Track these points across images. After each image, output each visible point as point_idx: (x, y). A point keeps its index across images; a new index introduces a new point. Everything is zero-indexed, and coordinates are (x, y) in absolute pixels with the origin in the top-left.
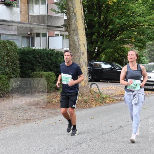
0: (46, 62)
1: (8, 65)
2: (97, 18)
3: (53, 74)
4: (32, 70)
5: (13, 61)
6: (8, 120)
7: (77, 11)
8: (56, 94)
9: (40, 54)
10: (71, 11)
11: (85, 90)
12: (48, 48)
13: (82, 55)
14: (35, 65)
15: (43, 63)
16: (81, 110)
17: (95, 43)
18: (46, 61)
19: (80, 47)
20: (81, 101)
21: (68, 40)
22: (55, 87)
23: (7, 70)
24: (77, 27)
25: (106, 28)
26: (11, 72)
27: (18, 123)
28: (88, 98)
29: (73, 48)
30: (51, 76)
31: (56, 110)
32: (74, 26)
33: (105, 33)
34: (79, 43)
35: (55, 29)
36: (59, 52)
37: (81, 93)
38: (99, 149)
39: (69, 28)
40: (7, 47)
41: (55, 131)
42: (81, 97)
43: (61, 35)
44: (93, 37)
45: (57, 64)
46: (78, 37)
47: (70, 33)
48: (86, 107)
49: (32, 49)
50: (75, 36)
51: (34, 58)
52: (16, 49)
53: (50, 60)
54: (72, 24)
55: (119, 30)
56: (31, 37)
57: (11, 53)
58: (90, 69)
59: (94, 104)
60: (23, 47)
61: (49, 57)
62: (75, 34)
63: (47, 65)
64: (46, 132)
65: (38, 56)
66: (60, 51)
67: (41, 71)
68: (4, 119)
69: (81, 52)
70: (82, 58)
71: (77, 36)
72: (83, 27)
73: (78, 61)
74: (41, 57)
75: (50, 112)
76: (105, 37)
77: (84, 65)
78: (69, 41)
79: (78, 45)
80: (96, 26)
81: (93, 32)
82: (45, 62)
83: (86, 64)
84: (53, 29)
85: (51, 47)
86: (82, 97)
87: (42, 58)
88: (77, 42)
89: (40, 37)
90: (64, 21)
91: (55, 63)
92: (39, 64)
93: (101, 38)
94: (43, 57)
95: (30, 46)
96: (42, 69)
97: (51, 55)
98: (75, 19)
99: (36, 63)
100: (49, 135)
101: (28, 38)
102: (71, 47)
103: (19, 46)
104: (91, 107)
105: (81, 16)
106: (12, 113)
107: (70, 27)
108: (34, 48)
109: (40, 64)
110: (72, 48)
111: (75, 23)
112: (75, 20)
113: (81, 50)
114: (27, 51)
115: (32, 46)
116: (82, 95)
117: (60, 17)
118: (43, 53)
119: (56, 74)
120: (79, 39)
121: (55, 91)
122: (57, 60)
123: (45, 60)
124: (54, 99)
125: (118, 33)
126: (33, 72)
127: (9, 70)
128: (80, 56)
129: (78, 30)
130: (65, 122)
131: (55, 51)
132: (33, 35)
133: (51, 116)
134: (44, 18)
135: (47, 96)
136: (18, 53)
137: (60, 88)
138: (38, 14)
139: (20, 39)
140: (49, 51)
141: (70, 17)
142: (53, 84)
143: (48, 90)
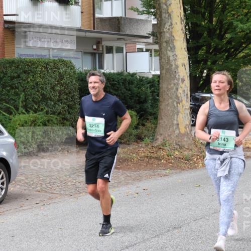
0: (123, 94)
1: (61, 100)
2: (206, 21)
3: (134, 113)
5: (70, 93)
6: (60, 187)
7: (172, 11)
8: (139, 146)
9: (113, 81)
10: (163, 11)
11: (185, 139)
12: (125, 72)
13: (180, 82)
16: (180, 172)
17: (203, 63)
18: (122, 93)
19: (177, 70)
20: (180, 158)
21: (158, 58)
22: (137, 135)
23: (60, 107)
24: (174, 37)
25: (221, 37)
26: (65, 111)
27: (76, 193)
28: (191, 153)
29: (166, 72)
31: (138, 172)
32: (168, 36)
33: (220, 46)
34: (176, 63)
35: (137, 40)
36: (143, 77)
38: (208, 236)
39: (160, 38)
40: (59, 69)
41: (137, 206)
42: (178, 151)
43: (147, 50)
44: (199, 53)
45: (140, 97)
46: (174, 53)
47: (162, 47)
48: (188, 167)
50: (170, 51)
52: (74, 72)
53: (129, 90)
54: (164, 32)
55: (243, 41)
56: (99, 54)
57: (66, 80)
58: (195, 105)
59: (200, 162)
60: (85, 70)
62: (169, 48)
64: (122, 208)
65: (110, 84)
66: (146, 76)
68: (55, 187)
69: (179, 79)
70: (181, 87)
72: (183, 36)
73: (175, 92)
74: (114, 86)
75: (129, 175)
76: (220, 53)
77: (184, 99)
78: (160, 60)
79: (174, 66)
80: (205, 35)
81: (199, 44)
82: (121, 95)
83: (187, 98)
84: (134, 40)
85: (131, 70)
86: (181, 151)
87: (116, 88)
88: (174, 61)
89: (112, 53)
90: (151, 27)
91: (137, 96)
93: (213, 54)
94: (118, 86)
97: (131, 83)
98: (169, 24)
100: (127, 213)
101: (93, 55)
102: (163, 69)
103: (79, 69)
104: (195, 168)
105: (180, 18)
106: (68, 177)
107: (161, 36)
108: (102, 71)
110: (164, 72)
111: (169, 29)
112: (169, 26)
113: (180, 74)
115: (99, 68)
116: (181, 148)
117: (146, 21)
118: (116, 80)
119: (138, 114)
120: (176, 56)
121: (137, 142)
122: (140, 90)
123: (121, 90)
124: (134, 155)
125: (241, 45)
127: (63, 108)
128: (178, 84)
129: (174, 41)
130: (153, 192)
131: (136, 77)
132: (101, 49)
133: (130, 182)
134: (119, 22)
135: (123, 150)
136: (77, 80)
137: (145, 136)
138: (110, 16)
139: (81, 57)
140: (127, 76)
141: (162, 20)
142: (133, 129)
143: (125, 140)
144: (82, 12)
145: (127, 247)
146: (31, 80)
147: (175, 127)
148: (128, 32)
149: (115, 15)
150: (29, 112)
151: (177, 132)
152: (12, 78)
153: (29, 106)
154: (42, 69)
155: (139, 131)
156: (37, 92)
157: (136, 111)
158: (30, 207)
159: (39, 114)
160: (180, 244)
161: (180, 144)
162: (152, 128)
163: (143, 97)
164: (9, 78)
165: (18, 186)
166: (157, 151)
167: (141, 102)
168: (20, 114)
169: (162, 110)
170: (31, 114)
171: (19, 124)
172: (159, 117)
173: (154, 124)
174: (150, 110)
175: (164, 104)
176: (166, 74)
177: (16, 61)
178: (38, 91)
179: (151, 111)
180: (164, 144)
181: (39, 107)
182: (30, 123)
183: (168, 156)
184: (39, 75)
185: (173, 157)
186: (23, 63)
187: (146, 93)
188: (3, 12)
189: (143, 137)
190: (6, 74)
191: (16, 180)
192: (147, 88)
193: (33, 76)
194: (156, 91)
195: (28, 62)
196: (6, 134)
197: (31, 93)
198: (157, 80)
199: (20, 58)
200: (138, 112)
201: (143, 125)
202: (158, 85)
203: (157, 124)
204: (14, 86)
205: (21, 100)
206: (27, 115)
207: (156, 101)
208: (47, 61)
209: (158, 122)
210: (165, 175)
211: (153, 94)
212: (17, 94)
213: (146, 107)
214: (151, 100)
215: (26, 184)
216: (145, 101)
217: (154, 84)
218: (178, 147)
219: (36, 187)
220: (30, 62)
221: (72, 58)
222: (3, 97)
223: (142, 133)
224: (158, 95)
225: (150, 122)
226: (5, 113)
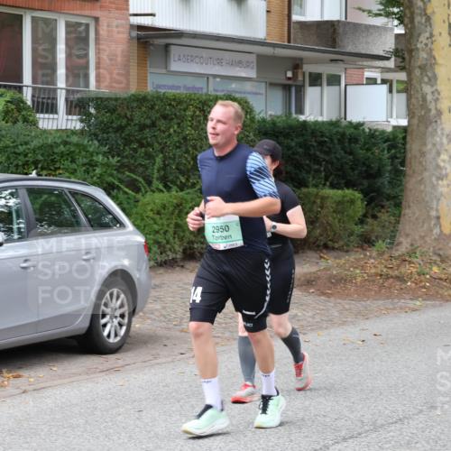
0: (338, 159)
3: (358, 195)
4: (296, 184)
6: (224, 325)
7: (434, 12)
8: (365, 255)
9: (322, 136)
10: (417, 11)
12: (343, 120)
13: (444, 140)
14: (306, 167)
15: (327, 162)
16: (441, 305)
18: (336, 157)
19: (440, 119)
20: (441, 279)
21: (403, 96)
22: (362, 235)
24: (435, 59)
29: (419, 121)
30: (352, 202)
31: (363, 303)
32: (425, 56)
34: (438, 107)
35: (365, 63)
36: (376, 131)
37: (439, 255)
39: (410, 62)
41: (361, 365)
42: (439, 266)
43: (384, 82)
45: (369, 166)
46: (435, 88)
47: (413, 76)
49: (298, 121)
50: (427, 83)
51: (300, 147)
52: (252, 119)
53: (351, 153)
54: (417, 49)
56: (296, 86)
60: (271, 116)
61: (346, 144)
62: (426, 79)
63: (339, 170)
64: (335, 367)
65: (316, 141)
66: (380, 128)
67: (321, 186)
69: (442, 134)
70: (446, 150)
71: (432, 86)
73: (434, 159)
74: (323, 146)
75: (347, 306)
78: (409, 99)
79: (433, 112)
82: (335, 161)
84: (360, 63)
85: (354, 116)
86: (443, 266)
87: (327, 150)
88: (433, 104)
89: (321, 85)
90: (393, 41)
91: (364, 163)
92: (316, 167)
94: (328, 145)
95: (290, 113)
96: (326, 180)
97: (354, 140)
98: (427, 35)
99: (308, 162)
101: (286, 88)
102: (413, 117)
103: (260, 113)
107: (411, 57)
108: (302, 118)
109: (321, 165)
111: (426, 45)
112: (427, 38)
113: (444, 126)
114: (284, 128)
115: (296, 113)
116: (443, 261)
117: (384, 29)
118: (327, 134)
119: (365, 197)
120: (439, 94)
121: (362, 247)
122: (369, 154)
123: (335, 153)
124: (358, 271)
126: (299, 188)
129: (436, 67)
130: (392, 339)
131: (364, 129)
132: (300, 78)
133: (349, 319)
134: (335, 29)
135: (337, 261)
136: (257, 132)
137: (377, 237)
138: (318, 19)
139: (263, 91)
140: (346, 126)
141: (413, 27)
142: (356, 225)
143: (341, 243)
144: (268, 11)
145: (345, 439)
146: (175, 131)
147: (433, 222)
148: (350, 49)
149: (327, 18)
150: (170, 188)
151: (436, 231)
152: (142, 127)
153: (171, 178)
154: (195, 112)
155: (366, 227)
156: (185, 153)
157: (362, 191)
158: (169, 359)
159: (189, 193)
160: (442, 437)
161: (441, 253)
162: (390, 222)
163: (375, 166)
164: (137, 128)
165: (149, 321)
166: (399, 266)
167: (372, 174)
168: (154, 192)
169: (411, 190)
170: (174, 193)
171: (152, 210)
172: (404, 203)
173: (394, 215)
174: (388, 190)
175: (414, 180)
176: (418, 126)
177: (149, 97)
178: (187, 152)
179: (388, 192)
180: (412, 253)
181: (187, 180)
182: (171, 209)
183: (419, 274)
184: (190, 124)
185: (428, 276)
186: (162, 100)
187: (380, 159)
188: (128, 10)
189: (373, 238)
190: (132, 120)
191: (145, 309)
192: (383, 151)
193: (179, 124)
194: (398, 155)
195: (170, 100)
196: (130, 227)
197: (174, 155)
198: (401, 136)
199: (157, 92)
200: (365, 193)
201: (374, 217)
202: (404, 144)
203: (399, 216)
204: (144, 142)
205: (156, 167)
206: (166, 194)
207: (398, 176)
208: (204, 97)
209: (403, 213)
210: (414, 310)
211: (392, 162)
212: (149, 156)
213: (379, 184)
214: (390, 172)
215: (162, 318)
216: (379, 173)
217: (397, 142)
218: (439, 259)
219: (180, 324)
220: (174, 100)
221: (249, 93)
222: (126, 160)
223: (372, 231)
224: (403, 164)
225: (387, 212)
226: (127, 190)
